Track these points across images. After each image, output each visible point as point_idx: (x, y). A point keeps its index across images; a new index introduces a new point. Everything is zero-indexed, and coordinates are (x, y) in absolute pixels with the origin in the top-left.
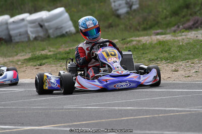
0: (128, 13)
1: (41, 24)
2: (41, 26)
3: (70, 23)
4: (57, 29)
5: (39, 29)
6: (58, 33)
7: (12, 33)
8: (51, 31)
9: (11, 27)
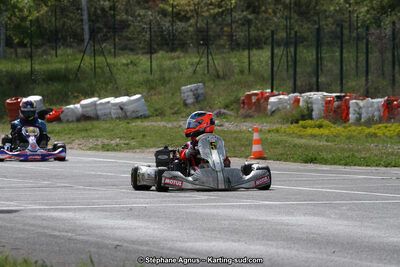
0: (193, 104)
1: (121, 107)
2: (122, 109)
3: (146, 108)
4: (134, 112)
5: (120, 111)
6: (134, 115)
7: (99, 113)
8: (128, 114)
9: (99, 107)
